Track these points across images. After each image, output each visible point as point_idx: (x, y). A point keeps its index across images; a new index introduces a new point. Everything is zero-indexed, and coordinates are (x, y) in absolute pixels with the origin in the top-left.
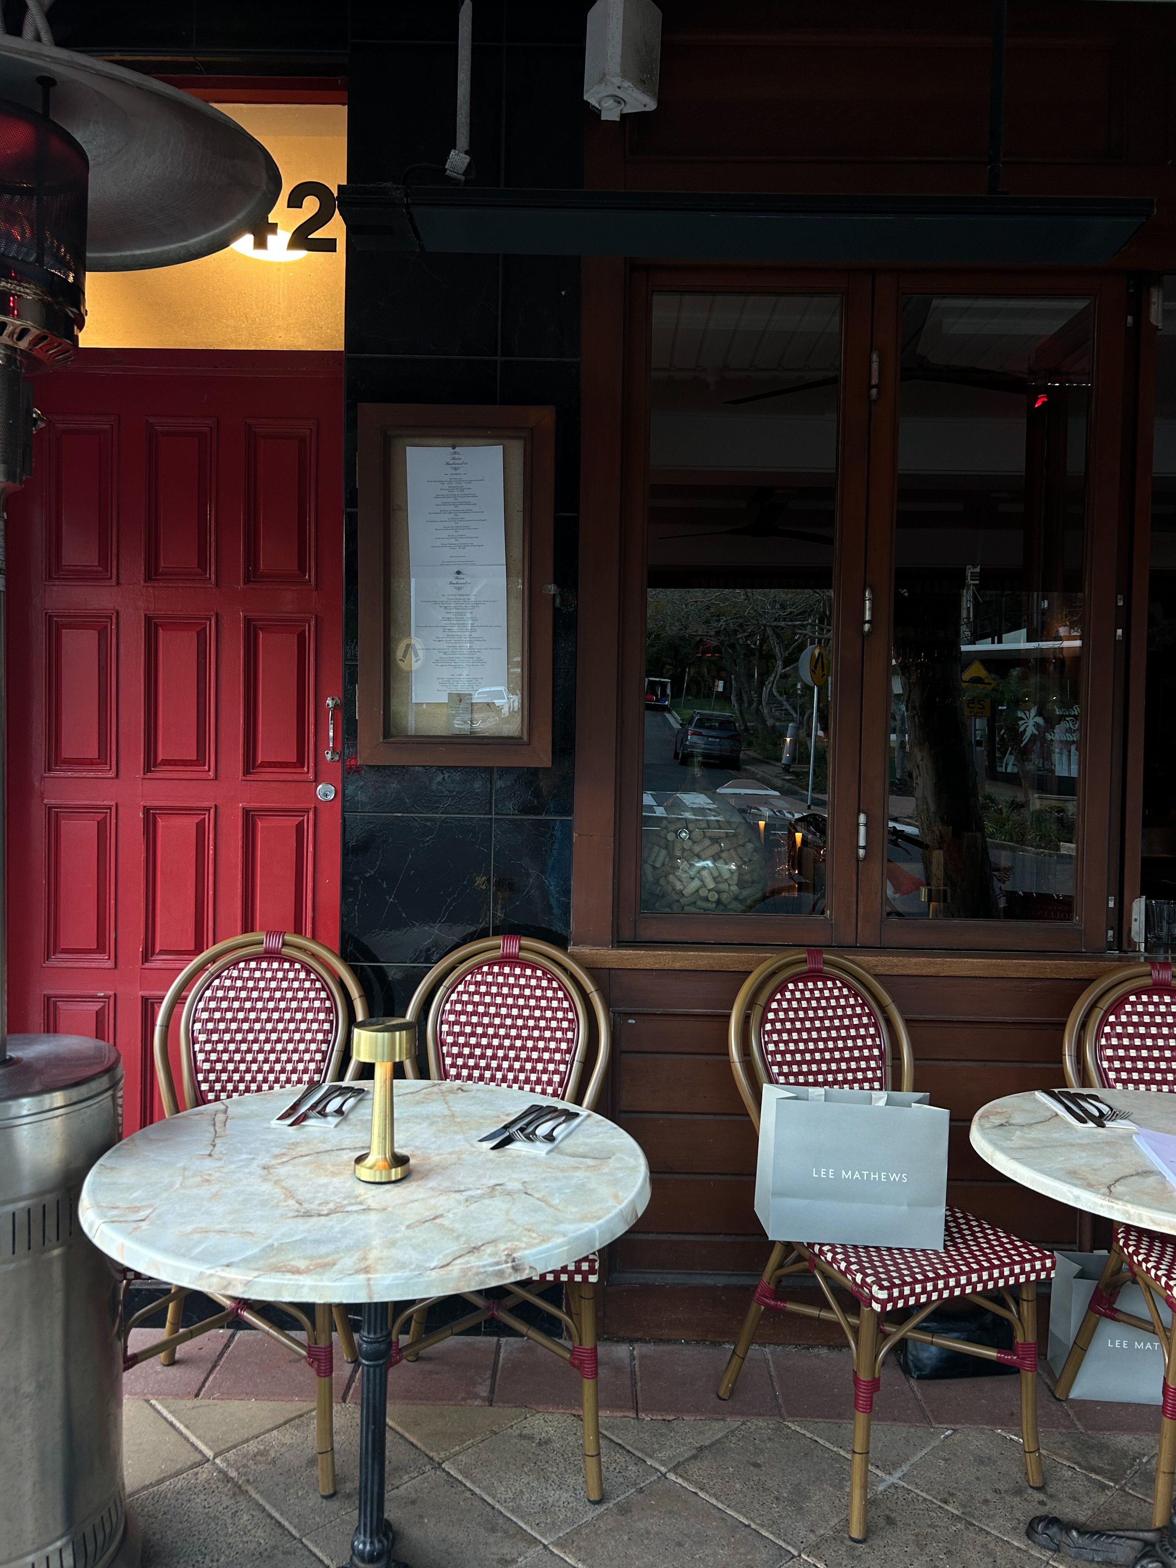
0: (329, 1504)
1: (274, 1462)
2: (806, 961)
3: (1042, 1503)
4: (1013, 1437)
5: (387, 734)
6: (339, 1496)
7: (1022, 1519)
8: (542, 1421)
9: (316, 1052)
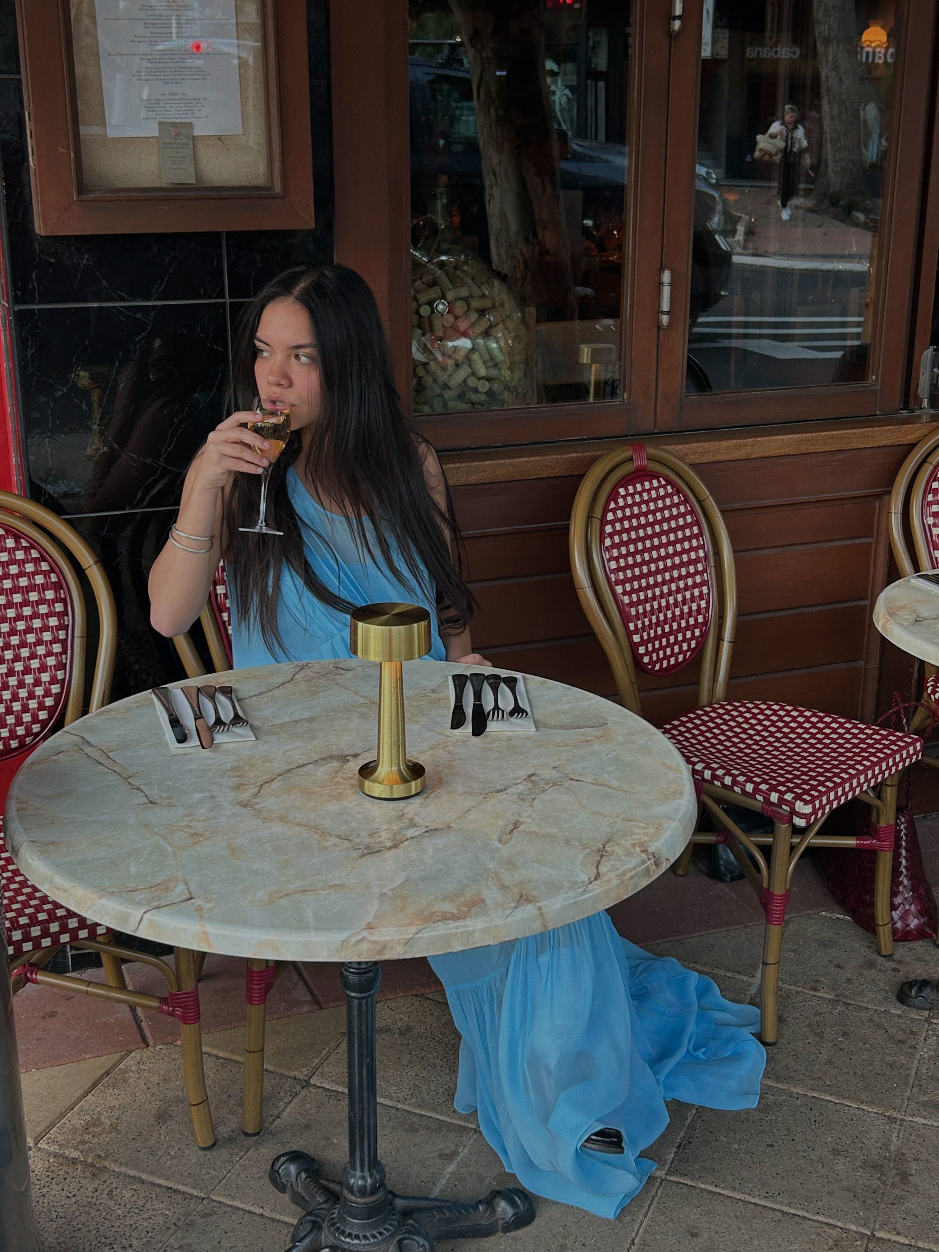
0: (215, 1153)
1: (114, 1128)
2: (632, 459)
3: (895, 970)
4: (839, 916)
5: (82, 189)
6: (220, 1142)
7: (887, 988)
8: (388, 1010)
9: (52, 642)
